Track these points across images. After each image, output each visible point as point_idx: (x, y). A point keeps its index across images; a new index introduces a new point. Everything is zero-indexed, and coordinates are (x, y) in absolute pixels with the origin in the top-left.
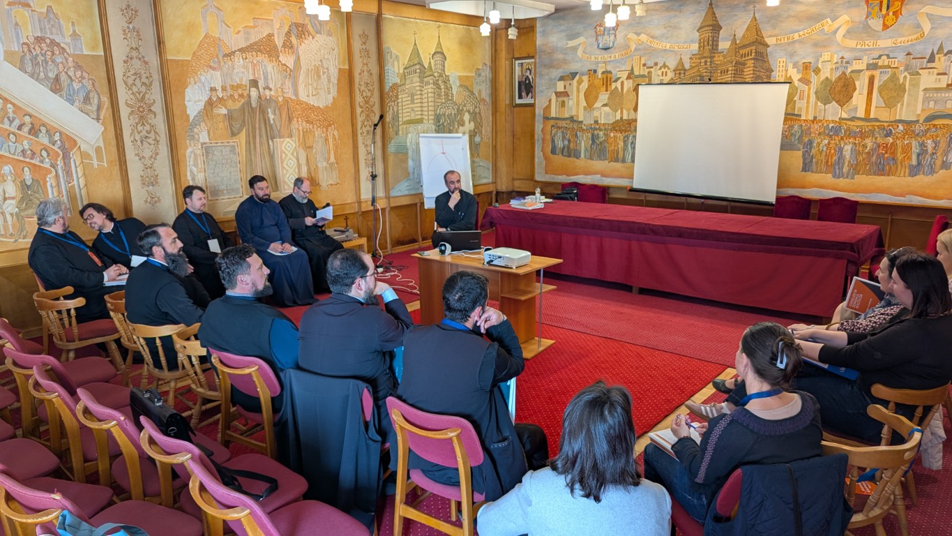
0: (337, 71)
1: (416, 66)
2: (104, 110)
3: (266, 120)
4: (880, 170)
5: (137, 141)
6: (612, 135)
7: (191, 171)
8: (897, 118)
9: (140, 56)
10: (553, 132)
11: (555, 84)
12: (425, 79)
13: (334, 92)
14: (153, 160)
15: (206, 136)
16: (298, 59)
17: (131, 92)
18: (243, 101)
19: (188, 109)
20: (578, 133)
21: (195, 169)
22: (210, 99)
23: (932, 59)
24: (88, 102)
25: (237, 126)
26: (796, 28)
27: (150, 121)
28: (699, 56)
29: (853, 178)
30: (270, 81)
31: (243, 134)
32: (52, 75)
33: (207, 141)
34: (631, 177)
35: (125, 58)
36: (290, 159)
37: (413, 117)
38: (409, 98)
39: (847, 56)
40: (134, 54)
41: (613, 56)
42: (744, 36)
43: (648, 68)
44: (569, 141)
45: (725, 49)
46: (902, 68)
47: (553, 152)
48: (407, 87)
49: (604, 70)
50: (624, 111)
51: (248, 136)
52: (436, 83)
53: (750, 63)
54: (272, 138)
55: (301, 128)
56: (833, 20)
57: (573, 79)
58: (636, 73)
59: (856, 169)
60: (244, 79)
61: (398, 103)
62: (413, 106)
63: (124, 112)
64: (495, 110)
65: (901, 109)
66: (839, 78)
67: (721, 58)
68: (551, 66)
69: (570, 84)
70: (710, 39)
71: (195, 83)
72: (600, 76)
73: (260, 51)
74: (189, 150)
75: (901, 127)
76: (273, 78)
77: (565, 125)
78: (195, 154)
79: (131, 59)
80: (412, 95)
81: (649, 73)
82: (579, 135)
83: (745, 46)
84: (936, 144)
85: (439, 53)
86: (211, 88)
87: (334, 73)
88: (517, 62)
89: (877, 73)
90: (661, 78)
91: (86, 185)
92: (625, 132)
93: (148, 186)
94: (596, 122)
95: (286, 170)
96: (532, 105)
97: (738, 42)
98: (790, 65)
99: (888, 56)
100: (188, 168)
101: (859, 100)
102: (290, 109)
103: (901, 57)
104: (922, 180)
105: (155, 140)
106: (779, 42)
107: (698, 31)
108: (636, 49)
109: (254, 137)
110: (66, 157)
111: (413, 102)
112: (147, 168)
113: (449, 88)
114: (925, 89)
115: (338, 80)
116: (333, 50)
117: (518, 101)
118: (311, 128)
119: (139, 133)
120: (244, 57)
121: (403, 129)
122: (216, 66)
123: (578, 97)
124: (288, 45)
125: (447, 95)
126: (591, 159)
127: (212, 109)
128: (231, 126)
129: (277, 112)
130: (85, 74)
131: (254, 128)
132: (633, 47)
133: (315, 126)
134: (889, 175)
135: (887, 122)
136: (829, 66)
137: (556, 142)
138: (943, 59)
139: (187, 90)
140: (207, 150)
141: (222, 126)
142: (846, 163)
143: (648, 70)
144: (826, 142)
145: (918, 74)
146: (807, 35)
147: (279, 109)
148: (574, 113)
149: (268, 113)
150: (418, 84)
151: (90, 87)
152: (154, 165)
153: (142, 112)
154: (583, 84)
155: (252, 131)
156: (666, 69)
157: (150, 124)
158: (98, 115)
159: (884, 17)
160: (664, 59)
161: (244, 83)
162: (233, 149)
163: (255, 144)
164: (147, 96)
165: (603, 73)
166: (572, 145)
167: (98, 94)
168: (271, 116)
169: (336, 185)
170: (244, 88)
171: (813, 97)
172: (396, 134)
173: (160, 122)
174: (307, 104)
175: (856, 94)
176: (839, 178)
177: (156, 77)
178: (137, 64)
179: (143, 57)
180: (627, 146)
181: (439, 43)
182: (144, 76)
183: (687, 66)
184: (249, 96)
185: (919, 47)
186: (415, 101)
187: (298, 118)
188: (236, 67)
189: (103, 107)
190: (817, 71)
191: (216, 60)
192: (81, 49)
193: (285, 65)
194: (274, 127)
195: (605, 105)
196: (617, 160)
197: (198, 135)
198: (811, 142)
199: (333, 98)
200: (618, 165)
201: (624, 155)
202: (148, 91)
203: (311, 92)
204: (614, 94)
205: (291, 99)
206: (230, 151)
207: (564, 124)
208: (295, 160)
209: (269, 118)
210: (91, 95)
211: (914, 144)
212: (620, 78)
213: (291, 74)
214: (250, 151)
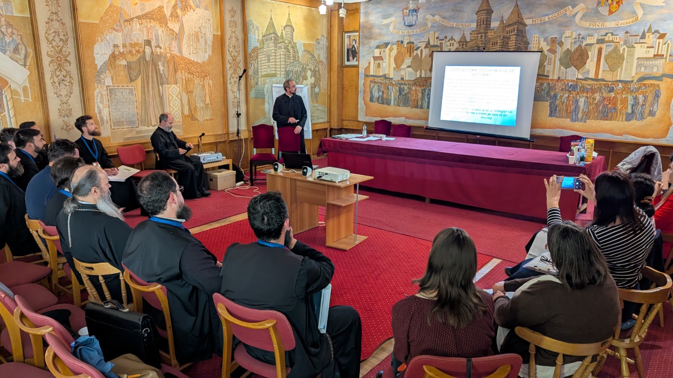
0: (212, 35)
1: (271, 34)
2: (30, 58)
3: (157, 71)
4: (605, 116)
5: (55, 83)
6: (414, 88)
7: (98, 107)
8: (618, 79)
9: (59, 19)
10: (372, 86)
11: (373, 51)
12: (278, 45)
13: (209, 52)
14: (68, 97)
15: (111, 81)
16: (182, 25)
17: (51, 45)
18: (139, 55)
19: (96, 60)
20: (389, 86)
21: (101, 105)
22: (113, 53)
23: (643, 36)
24: (17, 52)
25: (134, 74)
26: (547, 12)
27: (66, 68)
28: (477, 31)
29: (585, 122)
30: (160, 42)
31: (139, 81)
33: (112, 84)
34: (427, 119)
35: (47, 20)
36: (175, 100)
37: (269, 72)
38: (266, 58)
39: (583, 33)
40: (54, 17)
41: (415, 31)
42: (509, 18)
43: (440, 40)
44: (383, 92)
45: (495, 27)
46: (622, 43)
47: (371, 100)
48: (265, 50)
49: (408, 41)
50: (423, 71)
51: (143, 81)
52: (286, 48)
53: (513, 38)
54: (162, 84)
55: (184, 77)
56: (573, 8)
57: (386, 47)
58: (432, 43)
59: (587, 116)
60: (141, 39)
61: (258, 62)
62: (269, 64)
63: (46, 60)
64: (330, 70)
65: (621, 72)
66: (577, 50)
67: (492, 34)
68: (370, 37)
69: (384, 51)
70: (485, 19)
71: (102, 41)
72: (405, 46)
73: (154, 19)
74: (97, 90)
75: (620, 86)
76: (163, 39)
77: (380, 81)
78: (101, 94)
79: (52, 20)
80: (269, 56)
81: (441, 44)
82: (390, 88)
83: (510, 25)
84: (646, 98)
85: (289, 26)
86: (114, 44)
87: (210, 37)
88: (346, 35)
89: (604, 46)
90: (450, 48)
91: (15, 115)
92: (423, 86)
93: (64, 117)
94: (402, 79)
95: (172, 108)
96: (357, 66)
97: (505, 22)
98: (542, 40)
99: (612, 34)
100: (96, 104)
101: (590, 65)
102: (176, 63)
103: (622, 34)
104: (635, 124)
105: (70, 82)
106: (534, 23)
107: (476, 14)
108: (432, 27)
109: (148, 83)
111: (269, 61)
112: (63, 104)
113: (296, 52)
114: (638, 58)
115: (212, 43)
116: (209, 20)
117: (347, 63)
118: (192, 77)
119: (57, 76)
120: (140, 23)
121: (261, 80)
122: (118, 28)
123: (389, 60)
124: (175, 15)
125: (294, 57)
126: (398, 105)
127: (115, 61)
128: (130, 74)
129: (166, 65)
130: (14, 31)
131: (148, 76)
132: (430, 25)
133: (195, 76)
134: (611, 120)
135: (610, 81)
136: (570, 41)
137: (374, 93)
138: (651, 36)
139: (95, 45)
140: (111, 91)
141: (123, 73)
142: (581, 111)
143: (440, 41)
144: (567, 95)
145: (633, 47)
146: (554, 18)
147: (168, 62)
148: (386, 72)
149: (159, 66)
150: (273, 48)
151: (19, 41)
152: (69, 101)
153: (60, 61)
154: (393, 51)
155: (146, 78)
156: (453, 41)
157: (66, 71)
158: (25, 62)
159: (610, 5)
160: (452, 34)
161: (140, 42)
162: (131, 92)
163: (148, 88)
164: (64, 49)
165: (408, 43)
166: (384, 95)
167: (25, 47)
168: (161, 68)
169: (211, 120)
170: (141, 46)
171: (558, 63)
172: (256, 84)
173: (73, 69)
174: (189, 60)
175: (588, 61)
176: (575, 121)
177: (71, 34)
178: (56, 25)
179: (61, 20)
180: (424, 96)
181: (289, 20)
182: (62, 34)
183: (468, 39)
184: (144, 52)
185: (635, 28)
186: (271, 61)
187: (181, 70)
188: (134, 30)
189: (29, 56)
190: (561, 44)
191: (118, 24)
192: (12, 12)
193: (172, 30)
194: (163, 75)
195: (409, 67)
196: (417, 107)
197: (104, 79)
198: (555, 96)
199: (209, 56)
200: (418, 111)
201: (422, 103)
202: (65, 46)
203: (192, 51)
204: (416, 59)
205: (176, 55)
206: (129, 93)
207: (378, 80)
208: (180, 101)
209: (159, 69)
210: (20, 47)
211: (630, 98)
212: (420, 47)
213: (177, 37)
214: (144, 93)
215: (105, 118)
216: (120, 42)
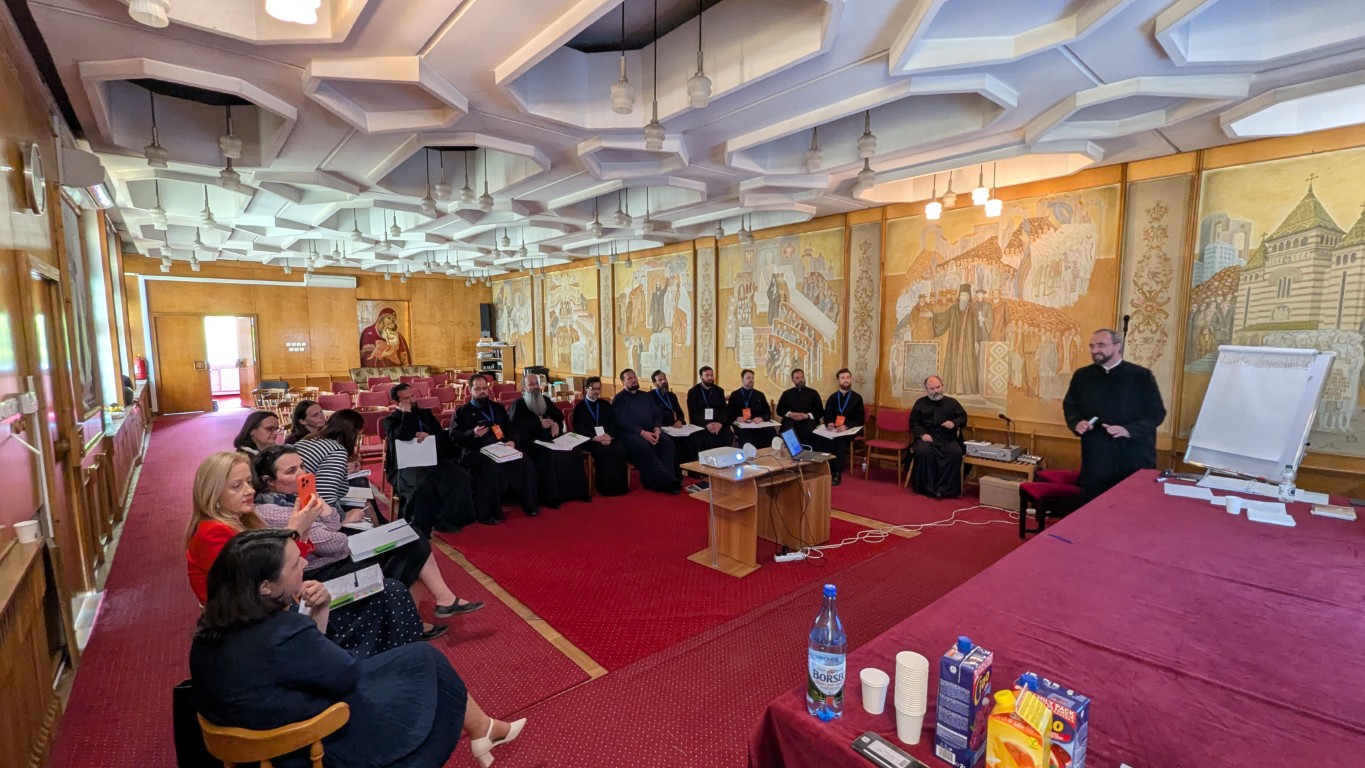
0: (1092, 263)
1: (1305, 233)
2: (840, 316)
3: (974, 323)
5: (857, 338)
7: (893, 365)
9: (868, 276)
12: (1334, 253)
13: (1082, 289)
14: (866, 352)
15: (910, 336)
16: (1027, 257)
17: (858, 302)
18: (951, 304)
19: (898, 313)
22: (918, 304)
24: (832, 311)
25: (940, 327)
27: (868, 323)
30: (985, 284)
31: (946, 337)
32: (815, 295)
33: (911, 340)
35: (858, 279)
36: (1000, 363)
38: (1276, 288)
40: (865, 275)
51: (951, 337)
54: (980, 340)
61: (1234, 297)
63: (852, 316)
71: (907, 292)
73: (978, 256)
74: (894, 346)
76: (991, 281)
78: (898, 350)
79: (862, 278)
86: (920, 295)
95: (993, 374)
100: (891, 361)
102: (1007, 312)
109: (958, 339)
110: (815, 346)
112: (861, 357)
115: (1092, 274)
116: (1090, 238)
118: (1037, 331)
119: (860, 331)
120: (959, 264)
121: (1246, 338)
122: (928, 276)
124: (1015, 244)
127: (919, 313)
128: (935, 328)
129: (990, 315)
130: (833, 292)
131: (959, 330)
133: (1043, 329)
139: (899, 298)
140: (909, 347)
141: (926, 327)
147: (993, 311)
149: (978, 316)
150: (1311, 262)
151: (835, 301)
152: (867, 355)
153: (863, 317)
155: (957, 332)
157: (868, 326)
158: (836, 319)
163: (957, 345)
164: (869, 305)
167: (838, 305)
168: (981, 319)
173: (874, 324)
174: (1034, 305)
177: (878, 291)
178: (865, 282)
182: (870, 290)
184: (958, 300)
187: (1017, 320)
188: (948, 274)
189: (840, 314)
191: (929, 270)
192: (833, 276)
193: (1008, 265)
194: (983, 330)
197: (903, 334)
202: (870, 302)
203: (1042, 291)
205: (1010, 301)
206: (931, 350)
208: (1007, 365)
209: (978, 320)
210: (834, 305)
213: (1017, 275)
214: (952, 351)
215: (898, 377)
216: (927, 292)
